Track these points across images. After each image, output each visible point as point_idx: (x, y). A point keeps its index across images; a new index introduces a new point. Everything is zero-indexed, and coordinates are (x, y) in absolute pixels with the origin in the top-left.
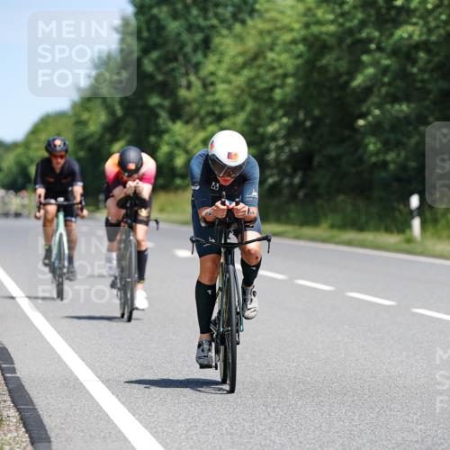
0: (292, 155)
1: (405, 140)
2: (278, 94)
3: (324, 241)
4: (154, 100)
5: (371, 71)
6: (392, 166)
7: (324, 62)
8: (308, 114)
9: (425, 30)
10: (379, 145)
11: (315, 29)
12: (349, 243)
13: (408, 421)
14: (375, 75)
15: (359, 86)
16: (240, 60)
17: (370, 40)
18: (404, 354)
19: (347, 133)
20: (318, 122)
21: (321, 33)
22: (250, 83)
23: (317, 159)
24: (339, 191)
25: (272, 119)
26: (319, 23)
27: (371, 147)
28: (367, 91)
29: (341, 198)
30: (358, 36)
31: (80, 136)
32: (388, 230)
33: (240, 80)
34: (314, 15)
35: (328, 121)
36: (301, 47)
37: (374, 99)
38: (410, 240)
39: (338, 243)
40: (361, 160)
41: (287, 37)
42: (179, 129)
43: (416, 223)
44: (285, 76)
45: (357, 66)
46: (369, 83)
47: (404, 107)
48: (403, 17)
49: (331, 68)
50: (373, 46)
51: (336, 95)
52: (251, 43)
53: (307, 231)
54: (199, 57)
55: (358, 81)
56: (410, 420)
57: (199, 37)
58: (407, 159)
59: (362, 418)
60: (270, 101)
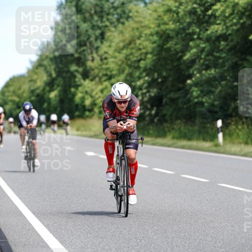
0: (151, 98)
1: (213, 89)
2: (142, 64)
3: (169, 146)
4: (73, 68)
5: (194, 50)
6: (206, 104)
7: (168, 45)
8: (160, 75)
9: (224, 27)
10: (199, 92)
11: (163, 27)
12: (183, 147)
13: (215, 247)
14: (197, 53)
15: (188, 59)
16: (121, 45)
17: (194, 33)
18: (214, 209)
19: (181, 86)
20: (165, 79)
21: (166, 30)
22: (127, 58)
23: (164, 100)
24: (177, 118)
25: (139, 78)
26: (165, 24)
27: (195, 94)
28: (193, 62)
29: (179, 122)
30: (187, 31)
31: (32, 88)
32: (204, 140)
33: (121, 56)
34: (163, 19)
35: (170, 79)
36: (155, 38)
37: (197, 66)
38: (217, 145)
39: (176, 147)
40: (189, 100)
41: (148, 32)
42: (87, 83)
43: (220, 135)
44: (147, 53)
45: (186, 48)
46: (193, 58)
47: (213, 71)
48: (212, 20)
49: (173, 49)
50: (195, 37)
51: (175, 64)
52: (127, 35)
53: (160, 140)
54: (98, 43)
55: (187, 56)
56: (217, 246)
57: (98, 32)
58: (215, 100)
59: (190, 245)
60: (138, 68)
